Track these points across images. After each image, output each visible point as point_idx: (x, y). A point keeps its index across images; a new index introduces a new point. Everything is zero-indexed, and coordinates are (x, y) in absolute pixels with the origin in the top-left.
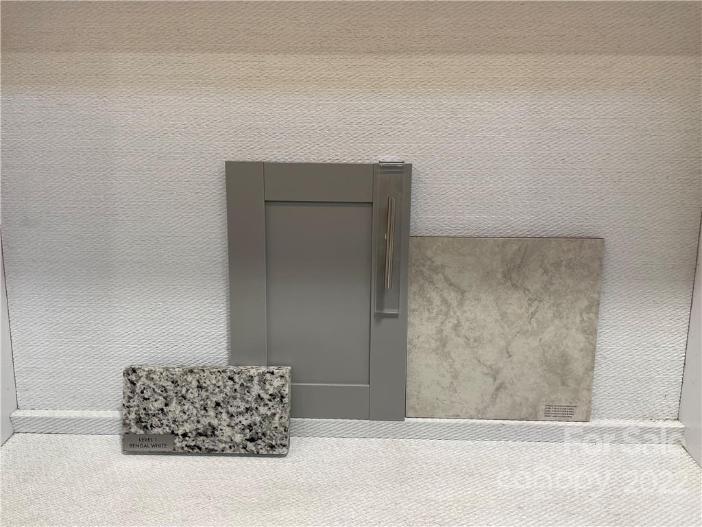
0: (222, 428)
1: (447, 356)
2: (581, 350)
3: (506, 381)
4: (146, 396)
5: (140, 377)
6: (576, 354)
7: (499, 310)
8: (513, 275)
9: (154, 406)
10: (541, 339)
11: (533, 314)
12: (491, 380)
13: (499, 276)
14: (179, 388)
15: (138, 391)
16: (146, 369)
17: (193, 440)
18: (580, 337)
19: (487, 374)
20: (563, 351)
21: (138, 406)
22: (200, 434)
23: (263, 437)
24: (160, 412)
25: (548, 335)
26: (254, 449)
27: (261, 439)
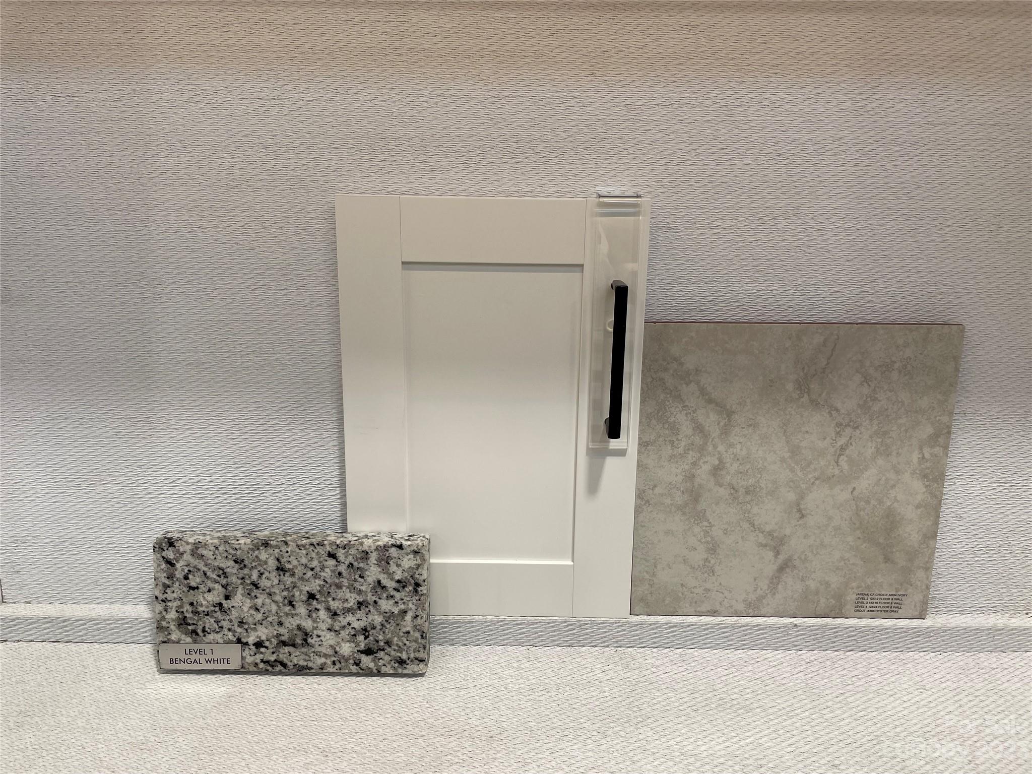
0: (320, 633)
1: (700, 516)
2: (917, 507)
3: (796, 557)
4: (193, 584)
5: (182, 554)
6: (909, 512)
7: (787, 442)
8: (812, 386)
9: (207, 599)
10: (854, 489)
11: (843, 449)
12: (770, 554)
13: (790, 387)
14: (246, 571)
15: (179, 575)
16: (191, 540)
17: (273, 653)
18: (918, 486)
19: (766, 546)
20: (889, 507)
21: (181, 599)
22: (284, 644)
23: (386, 647)
24: (217, 609)
25: (865, 483)
26: (372, 665)
27: (383, 650)
